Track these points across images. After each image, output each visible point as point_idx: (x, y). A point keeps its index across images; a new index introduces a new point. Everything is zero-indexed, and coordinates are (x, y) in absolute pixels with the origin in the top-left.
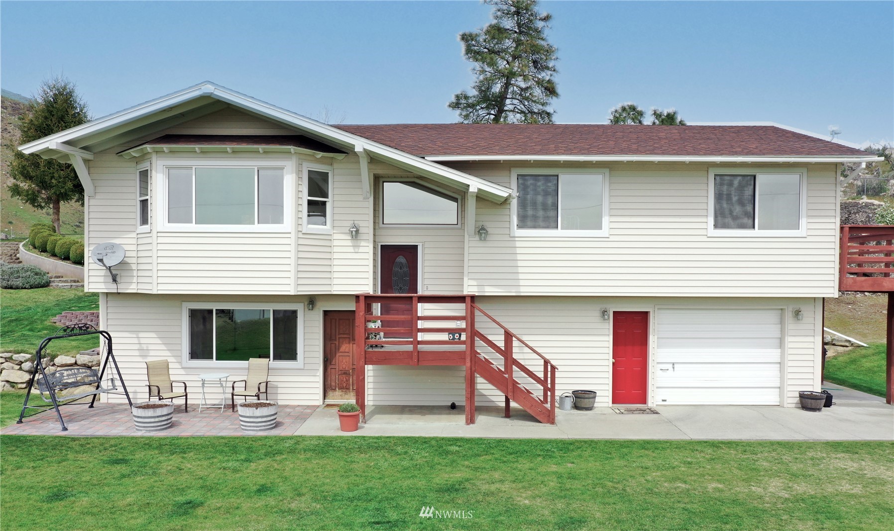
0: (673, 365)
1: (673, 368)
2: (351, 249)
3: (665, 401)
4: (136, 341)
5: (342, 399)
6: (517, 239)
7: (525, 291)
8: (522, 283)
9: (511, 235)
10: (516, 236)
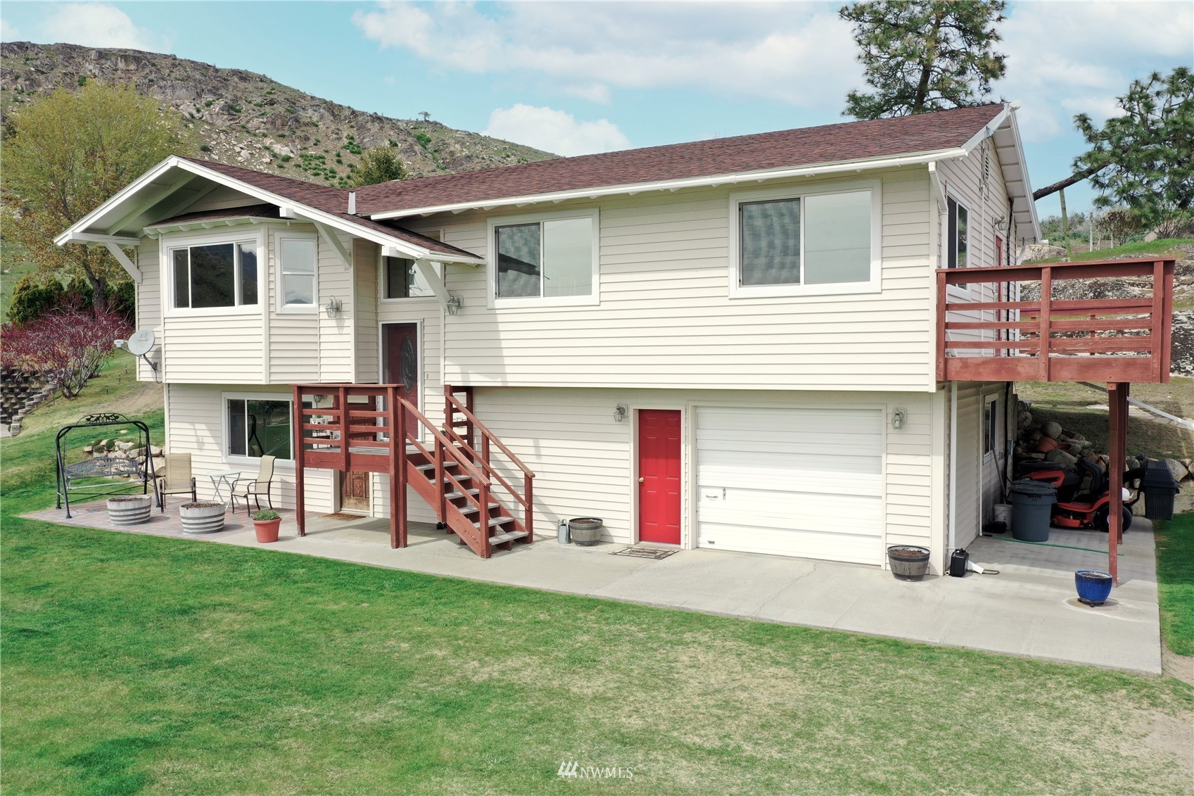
0: (724, 490)
1: (725, 495)
2: (336, 331)
3: (713, 543)
4: (193, 433)
5: (356, 508)
6: (498, 312)
7: (513, 380)
8: (508, 369)
9: (489, 307)
10: (496, 307)
